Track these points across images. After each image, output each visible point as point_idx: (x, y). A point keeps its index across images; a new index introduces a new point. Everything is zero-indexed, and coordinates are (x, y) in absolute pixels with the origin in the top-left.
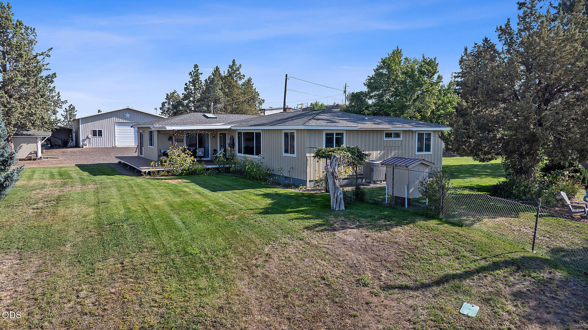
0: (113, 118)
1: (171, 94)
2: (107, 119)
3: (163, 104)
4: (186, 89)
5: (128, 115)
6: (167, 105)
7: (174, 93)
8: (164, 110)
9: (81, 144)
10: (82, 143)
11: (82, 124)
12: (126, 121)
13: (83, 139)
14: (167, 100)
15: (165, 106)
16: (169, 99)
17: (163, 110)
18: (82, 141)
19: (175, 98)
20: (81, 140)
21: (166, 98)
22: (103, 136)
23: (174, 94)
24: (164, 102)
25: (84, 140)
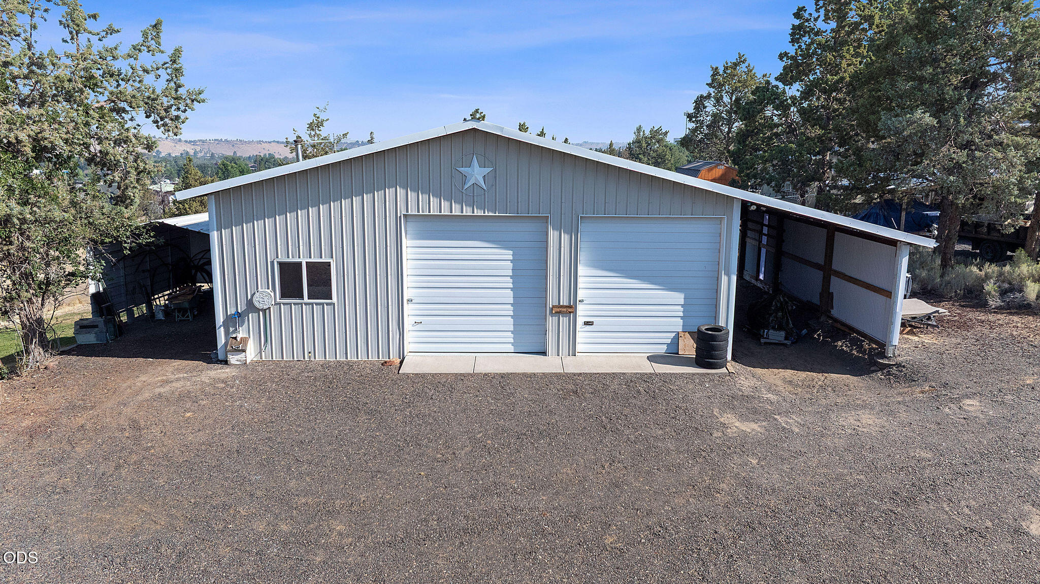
0: (390, 192)
1: (726, 68)
2: (356, 200)
3: (699, 103)
4: (797, 33)
5: (477, 173)
6: (710, 107)
7: (736, 65)
8: (702, 122)
9: (221, 339)
10: (227, 333)
11: (219, 229)
12: (467, 211)
13: (231, 311)
14: (712, 90)
15: (705, 107)
16: (721, 85)
17: (697, 122)
18: (226, 324)
19: (739, 82)
20: (220, 318)
21: (710, 81)
22: (335, 299)
23: (735, 69)
24: (702, 96)
25: (234, 320)
